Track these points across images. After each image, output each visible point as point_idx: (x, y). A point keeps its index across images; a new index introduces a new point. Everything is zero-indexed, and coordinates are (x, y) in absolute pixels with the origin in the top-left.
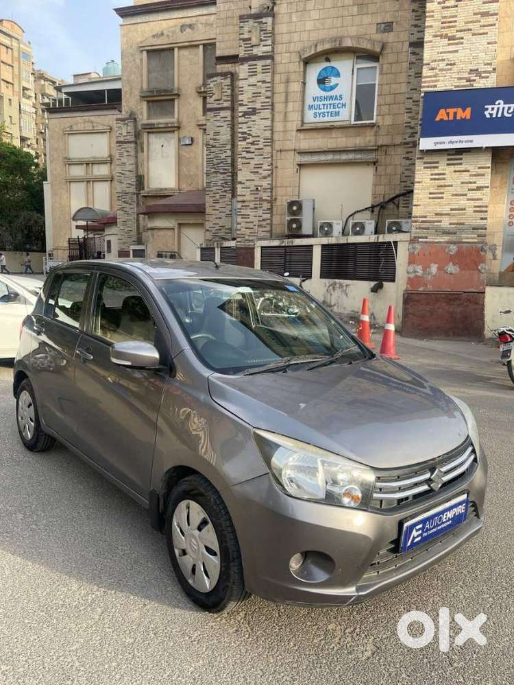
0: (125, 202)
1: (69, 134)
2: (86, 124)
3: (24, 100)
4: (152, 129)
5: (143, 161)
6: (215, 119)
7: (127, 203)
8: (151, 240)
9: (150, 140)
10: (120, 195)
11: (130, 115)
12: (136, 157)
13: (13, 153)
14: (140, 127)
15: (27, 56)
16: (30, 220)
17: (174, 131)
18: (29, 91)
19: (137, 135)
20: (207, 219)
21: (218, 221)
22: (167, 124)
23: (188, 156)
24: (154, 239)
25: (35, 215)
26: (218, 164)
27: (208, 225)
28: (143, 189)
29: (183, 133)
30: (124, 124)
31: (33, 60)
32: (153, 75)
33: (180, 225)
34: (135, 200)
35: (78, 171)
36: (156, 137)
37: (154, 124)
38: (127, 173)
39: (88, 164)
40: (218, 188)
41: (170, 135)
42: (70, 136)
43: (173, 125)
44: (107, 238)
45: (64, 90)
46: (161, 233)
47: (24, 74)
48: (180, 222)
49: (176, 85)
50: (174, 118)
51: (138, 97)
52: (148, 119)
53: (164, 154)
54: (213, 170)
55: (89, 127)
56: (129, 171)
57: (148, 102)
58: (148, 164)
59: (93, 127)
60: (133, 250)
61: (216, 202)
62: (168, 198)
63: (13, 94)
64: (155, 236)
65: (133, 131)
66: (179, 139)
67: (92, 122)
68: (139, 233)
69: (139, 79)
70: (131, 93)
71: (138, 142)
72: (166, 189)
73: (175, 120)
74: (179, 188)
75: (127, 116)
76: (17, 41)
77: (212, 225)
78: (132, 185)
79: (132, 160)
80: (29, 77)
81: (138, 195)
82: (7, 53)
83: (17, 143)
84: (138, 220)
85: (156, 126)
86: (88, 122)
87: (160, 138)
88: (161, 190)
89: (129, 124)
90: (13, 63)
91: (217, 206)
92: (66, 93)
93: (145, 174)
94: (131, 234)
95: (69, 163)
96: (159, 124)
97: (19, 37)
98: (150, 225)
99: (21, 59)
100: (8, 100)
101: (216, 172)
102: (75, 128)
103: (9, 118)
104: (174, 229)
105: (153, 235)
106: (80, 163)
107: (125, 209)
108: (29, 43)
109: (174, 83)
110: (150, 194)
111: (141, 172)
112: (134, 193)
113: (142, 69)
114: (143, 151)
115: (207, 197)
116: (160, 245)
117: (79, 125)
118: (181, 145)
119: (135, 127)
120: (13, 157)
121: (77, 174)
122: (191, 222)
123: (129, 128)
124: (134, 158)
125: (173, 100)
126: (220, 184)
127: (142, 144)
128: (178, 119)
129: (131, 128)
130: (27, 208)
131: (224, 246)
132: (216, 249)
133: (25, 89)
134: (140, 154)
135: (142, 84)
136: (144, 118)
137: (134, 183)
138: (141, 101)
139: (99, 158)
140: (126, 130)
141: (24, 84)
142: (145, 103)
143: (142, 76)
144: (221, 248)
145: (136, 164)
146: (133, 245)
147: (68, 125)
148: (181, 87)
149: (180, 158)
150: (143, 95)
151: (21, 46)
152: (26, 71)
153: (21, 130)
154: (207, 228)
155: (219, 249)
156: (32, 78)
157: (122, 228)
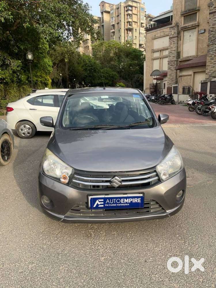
0: (171, 65)
1: (154, 39)
2: (161, 33)
3: (141, 28)
4: (186, 29)
5: (180, 45)
6: (213, 17)
7: (172, 66)
8: (180, 81)
9: (184, 34)
10: (169, 62)
11: (176, 25)
12: (178, 43)
13: (134, 51)
14: (180, 29)
15: (143, 9)
16: (138, 78)
17: (196, 28)
18: (144, 24)
19: (179, 33)
20: (207, 68)
21: (212, 69)
22: (193, 25)
23: (202, 39)
24: (181, 81)
25: (141, 75)
26: (214, 40)
27: (207, 71)
28: (180, 58)
29: (201, 28)
30: (173, 29)
31: (145, 10)
32: (187, 3)
33: (194, 73)
34: (176, 64)
35: (157, 55)
36: (187, 32)
37: (186, 26)
38: (173, 52)
39: (161, 51)
40: (213, 52)
41: (194, 30)
42: (155, 40)
43: (195, 25)
44: (164, 82)
45: (153, 20)
46: (185, 78)
47: (142, 17)
48: (194, 71)
49: (198, 5)
50: (196, 21)
51: (180, 15)
52: (184, 24)
53: (191, 40)
54: (211, 43)
55: (162, 34)
56: (174, 51)
57: (184, 16)
58: (183, 46)
59: (164, 34)
60: (174, 87)
61: (212, 59)
62: (190, 61)
63: (137, 27)
64: (182, 79)
65: (177, 31)
66: (198, 31)
67: (164, 32)
68: (177, 79)
69: (181, 7)
70: (177, 14)
71: (179, 36)
72: (191, 57)
73: (196, 22)
74: (197, 55)
75: (175, 25)
76: (139, 4)
77: (209, 71)
78: (175, 57)
79: (176, 45)
80: (143, 18)
81: (177, 61)
82: (135, 9)
83: (138, 47)
84: (176, 73)
85: (187, 27)
86: (162, 32)
87: (189, 33)
88: (188, 57)
89: (175, 29)
90: (137, 13)
91: (213, 61)
92: (154, 21)
93: (181, 50)
94: (173, 80)
95: (154, 51)
96: (189, 25)
97: (140, 2)
98: (181, 74)
99: (141, 11)
100: (135, 30)
101: (213, 44)
102: (157, 36)
103: (135, 37)
104: (191, 75)
105: (181, 79)
106: (158, 51)
107: (171, 69)
108: (144, 3)
109: (197, 4)
110: (182, 60)
111: (179, 50)
112: (176, 61)
113: (182, 2)
114: (181, 40)
115: (207, 57)
116: (184, 83)
117: (158, 34)
118: (199, 34)
119: (178, 29)
120: (134, 53)
121: (156, 56)
122: (200, 71)
123: (175, 30)
124: (177, 44)
125: (196, 13)
126: (215, 50)
127: (181, 37)
128: (198, 22)
129: (176, 31)
130: (138, 73)
131: (212, 80)
132: (208, 83)
133: (142, 23)
134: (179, 42)
135: (182, 9)
136: (182, 25)
137: (176, 56)
138: (181, 17)
139: (165, 47)
140: (174, 32)
141: (142, 21)
142: (183, 17)
143: (182, 5)
144: (211, 82)
145: (178, 47)
146: (174, 84)
147: (154, 35)
148: (200, 6)
149: (198, 40)
150: (182, 14)
151: (141, 5)
152: (142, 16)
153: (139, 41)
154: (206, 73)
155: (210, 82)
156: (145, 18)
157: (169, 77)
